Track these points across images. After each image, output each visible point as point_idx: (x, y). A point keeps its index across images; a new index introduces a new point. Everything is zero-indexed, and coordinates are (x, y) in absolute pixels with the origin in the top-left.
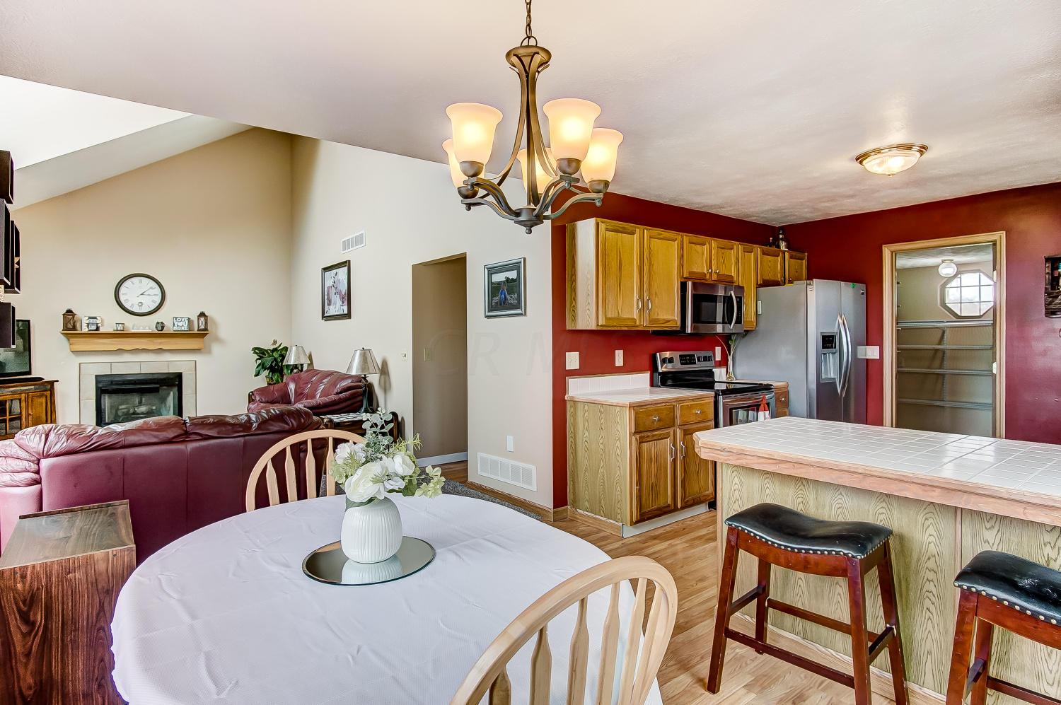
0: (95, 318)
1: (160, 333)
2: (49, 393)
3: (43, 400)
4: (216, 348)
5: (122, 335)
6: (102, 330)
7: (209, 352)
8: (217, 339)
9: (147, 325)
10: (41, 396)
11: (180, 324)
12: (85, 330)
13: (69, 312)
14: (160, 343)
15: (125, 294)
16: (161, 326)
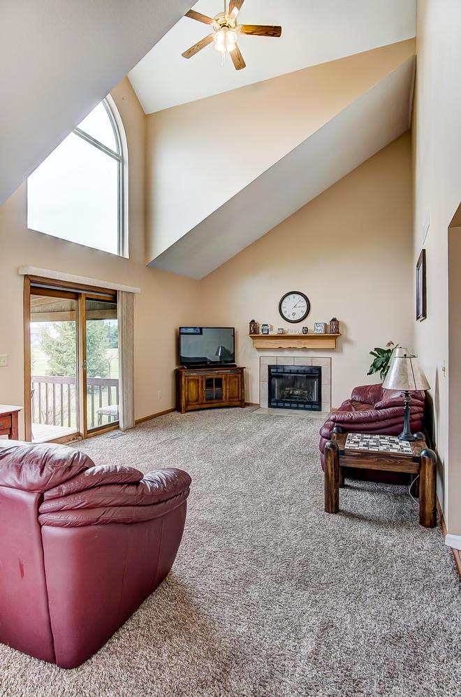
0: (267, 325)
1: (306, 336)
2: (240, 375)
3: (237, 379)
4: (346, 348)
5: (282, 337)
6: (270, 334)
7: (341, 351)
8: (347, 341)
9: (296, 329)
10: (236, 377)
11: (319, 328)
12: (261, 334)
13: (253, 321)
14: (305, 344)
15: (285, 307)
16: (306, 330)
